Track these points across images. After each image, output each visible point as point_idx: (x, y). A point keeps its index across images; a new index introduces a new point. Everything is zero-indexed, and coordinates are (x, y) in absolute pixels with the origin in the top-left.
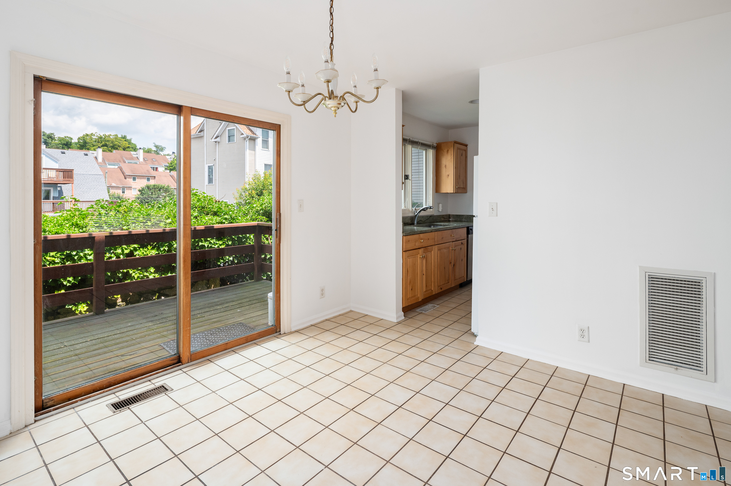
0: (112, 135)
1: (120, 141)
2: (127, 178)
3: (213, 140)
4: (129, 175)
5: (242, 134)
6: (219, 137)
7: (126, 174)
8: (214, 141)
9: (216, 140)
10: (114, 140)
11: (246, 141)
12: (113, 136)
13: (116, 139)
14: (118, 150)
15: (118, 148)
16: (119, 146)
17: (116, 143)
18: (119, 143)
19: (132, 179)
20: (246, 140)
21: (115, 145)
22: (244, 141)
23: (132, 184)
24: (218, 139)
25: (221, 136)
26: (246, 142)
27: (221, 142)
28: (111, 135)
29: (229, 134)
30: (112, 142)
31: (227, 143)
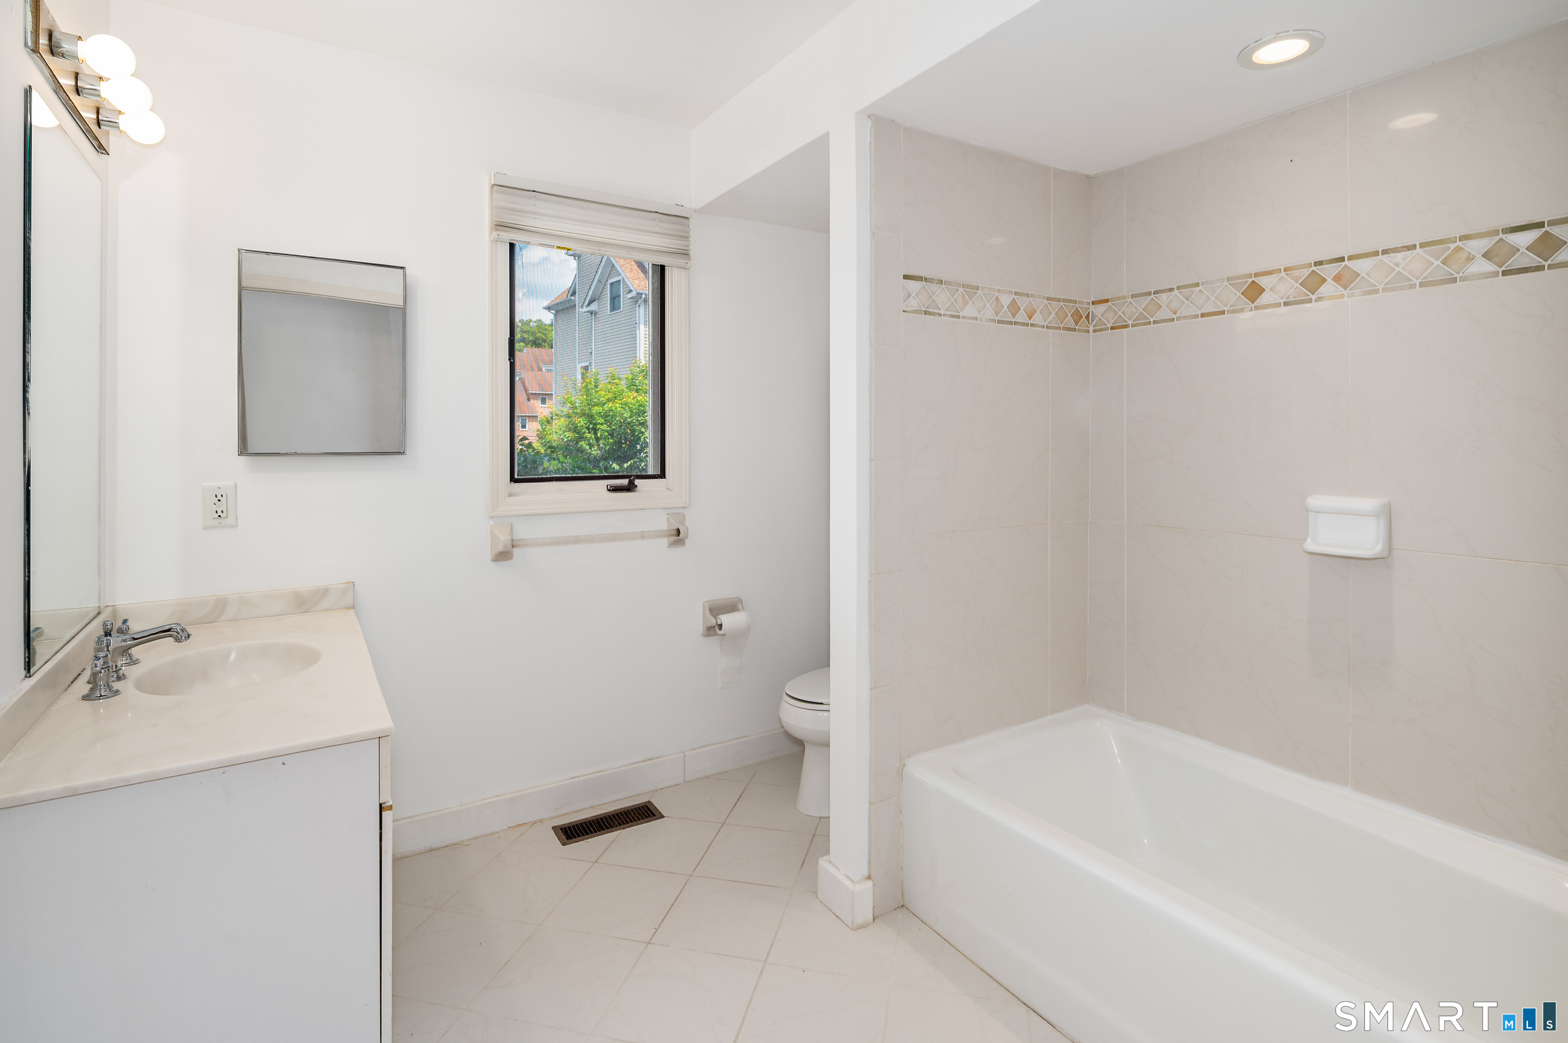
0: (533, 320)
1: (545, 332)
2: (531, 400)
3: (585, 309)
4: (536, 394)
5: (631, 291)
6: (595, 300)
7: (530, 392)
8: (588, 312)
9: (589, 309)
10: (536, 330)
11: (639, 306)
12: (535, 322)
13: (538, 327)
14: (542, 348)
15: (541, 345)
16: (545, 341)
17: (539, 334)
18: (544, 334)
19: (540, 402)
20: (638, 304)
21: (537, 339)
22: (633, 306)
23: (540, 410)
24: (593, 307)
25: (600, 298)
26: (637, 307)
27: (600, 313)
28: (531, 321)
29: (611, 293)
30: (533, 334)
31: (609, 313)
